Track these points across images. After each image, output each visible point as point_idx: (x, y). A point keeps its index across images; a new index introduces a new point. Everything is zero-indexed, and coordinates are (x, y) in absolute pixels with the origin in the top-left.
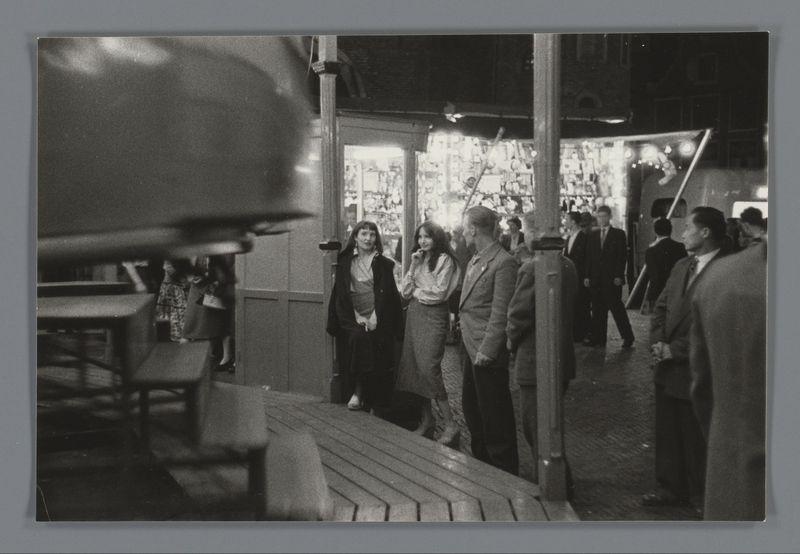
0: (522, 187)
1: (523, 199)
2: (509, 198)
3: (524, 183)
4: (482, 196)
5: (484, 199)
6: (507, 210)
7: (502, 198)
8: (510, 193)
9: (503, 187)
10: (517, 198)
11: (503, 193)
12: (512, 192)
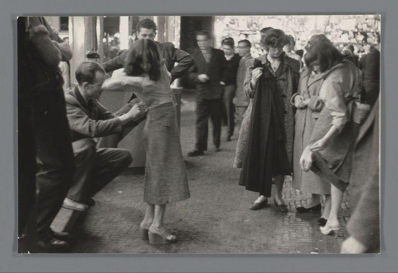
0: (368, 26)
1: (368, 34)
2: (359, 33)
3: (370, 24)
4: (341, 32)
5: (343, 34)
6: (357, 41)
7: (355, 33)
8: (360, 31)
9: (356, 27)
10: (364, 34)
11: (356, 30)
12: (362, 30)
